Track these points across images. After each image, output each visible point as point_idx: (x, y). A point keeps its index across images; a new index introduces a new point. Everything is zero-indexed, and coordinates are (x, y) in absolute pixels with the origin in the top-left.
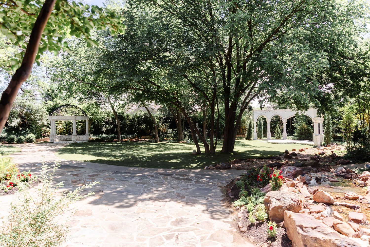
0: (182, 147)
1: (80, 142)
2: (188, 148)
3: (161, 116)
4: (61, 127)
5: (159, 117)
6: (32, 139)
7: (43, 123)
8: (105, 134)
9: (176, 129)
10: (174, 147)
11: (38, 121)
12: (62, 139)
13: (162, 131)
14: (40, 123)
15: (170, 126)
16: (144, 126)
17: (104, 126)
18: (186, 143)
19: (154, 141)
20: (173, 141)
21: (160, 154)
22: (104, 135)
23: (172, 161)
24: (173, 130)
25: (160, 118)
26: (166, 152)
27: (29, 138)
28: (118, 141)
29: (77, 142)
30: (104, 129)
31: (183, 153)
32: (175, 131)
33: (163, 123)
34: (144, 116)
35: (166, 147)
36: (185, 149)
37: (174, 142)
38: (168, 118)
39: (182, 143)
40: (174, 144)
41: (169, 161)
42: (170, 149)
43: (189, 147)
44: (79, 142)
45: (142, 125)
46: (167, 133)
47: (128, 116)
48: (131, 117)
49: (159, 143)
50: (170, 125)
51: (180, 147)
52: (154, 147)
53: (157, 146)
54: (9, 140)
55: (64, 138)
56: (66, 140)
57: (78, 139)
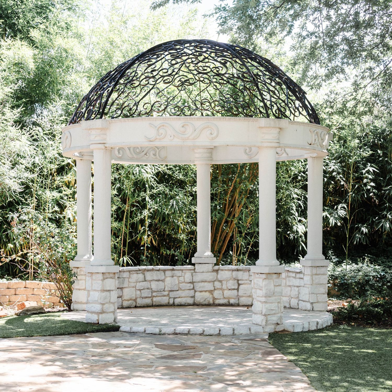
55: (139, 285)
56: (148, 301)
57: (227, 293)
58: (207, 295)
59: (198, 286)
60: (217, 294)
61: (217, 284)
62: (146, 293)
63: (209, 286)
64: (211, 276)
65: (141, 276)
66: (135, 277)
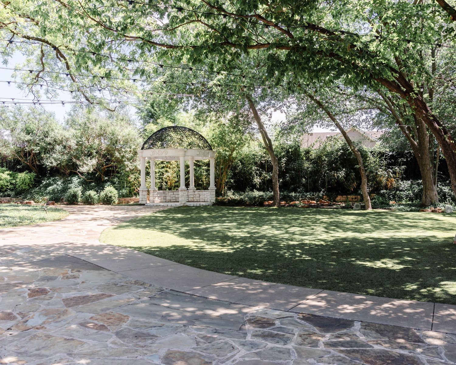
0: (428, 224)
1: (195, 204)
2: (446, 226)
3: (383, 150)
4: (169, 174)
5: (380, 153)
6: (110, 197)
7: (136, 167)
8: (259, 190)
9: (420, 181)
10: (405, 222)
11: (126, 163)
12: (168, 198)
13: (386, 185)
14: (129, 165)
15: (405, 173)
16: (342, 174)
17: (257, 174)
18: (444, 213)
19: (357, 206)
20: (407, 208)
21: (355, 240)
22: (256, 193)
23: (379, 264)
24: (412, 184)
25: (381, 155)
26: (376, 235)
27: (106, 195)
28: (273, 205)
29: (188, 204)
30: (257, 180)
31: (426, 240)
32: (419, 185)
33: (388, 166)
34: (343, 149)
35: (382, 222)
36: (433, 229)
37: (411, 211)
38: (401, 154)
39: (433, 211)
40: (410, 215)
41: (369, 264)
42: (391, 226)
43: (450, 223)
44: (192, 204)
45: (337, 169)
46: (397, 189)
47: (307, 152)
48: (313, 154)
49: (370, 210)
50: (406, 171)
51: (422, 223)
52: (349, 221)
53: (360, 218)
54: (69, 197)
55: (171, 196)
56: (175, 200)
57: (197, 198)
58: (192, 199)
59: (190, 196)
60: (194, 198)
61: (195, 196)
62: (174, 198)
63: (192, 196)
64: (193, 193)
65: (172, 193)
66: (170, 193)
